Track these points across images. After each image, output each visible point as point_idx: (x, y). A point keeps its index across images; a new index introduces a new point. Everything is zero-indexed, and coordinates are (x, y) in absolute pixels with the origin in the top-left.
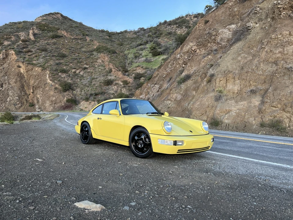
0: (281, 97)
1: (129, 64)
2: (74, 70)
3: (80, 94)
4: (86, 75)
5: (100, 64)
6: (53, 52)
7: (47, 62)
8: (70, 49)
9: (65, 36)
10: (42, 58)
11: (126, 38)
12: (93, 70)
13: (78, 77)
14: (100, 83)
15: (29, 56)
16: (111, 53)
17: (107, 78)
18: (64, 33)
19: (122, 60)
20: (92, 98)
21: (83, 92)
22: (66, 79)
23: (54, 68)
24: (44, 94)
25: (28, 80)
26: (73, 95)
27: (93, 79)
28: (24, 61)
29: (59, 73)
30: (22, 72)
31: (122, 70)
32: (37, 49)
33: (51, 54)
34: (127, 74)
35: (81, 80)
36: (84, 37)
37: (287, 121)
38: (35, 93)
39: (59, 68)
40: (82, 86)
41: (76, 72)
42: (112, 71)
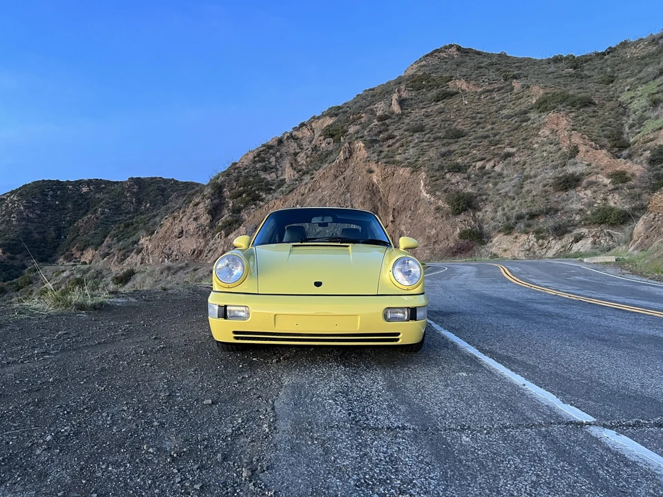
1: (631, 126)
2: (479, 164)
3: (492, 219)
4: (510, 172)
5: (545, 139)
6: (436, 130)
7: (423, 154)
8: (473, 118)
9: (463, 91)
10: (413, 147)
11: (625, 62)
12: (528, 156)
13: (489, 178)
14: (545, 186)
15: (389, 146)
16: (578, 106)
17: (563, 171)
18: (462, 84)
19: (612, 119)
20: (521, 225)
21: (499, 214)
22: (461, 186)
23: (437, 164)
24: (414, 223)
25: (386, 196)
26: (475, 221)
27: (527, 177)
28: (378, 159)
29: (446, 173)
30: (375, 181)
31: (609, 145)
32: (405, 131)
33: (432, 136)
34: (625, 152)
35: (495, 184)
36: (508, 83)
38: (397, 222)
39: (447, 163)
40: (498, 198)
41: (485, 167)
42: (578, 152)
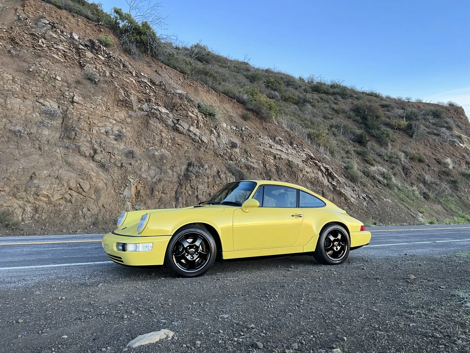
0: (9, 174)
37: (19, 211)
